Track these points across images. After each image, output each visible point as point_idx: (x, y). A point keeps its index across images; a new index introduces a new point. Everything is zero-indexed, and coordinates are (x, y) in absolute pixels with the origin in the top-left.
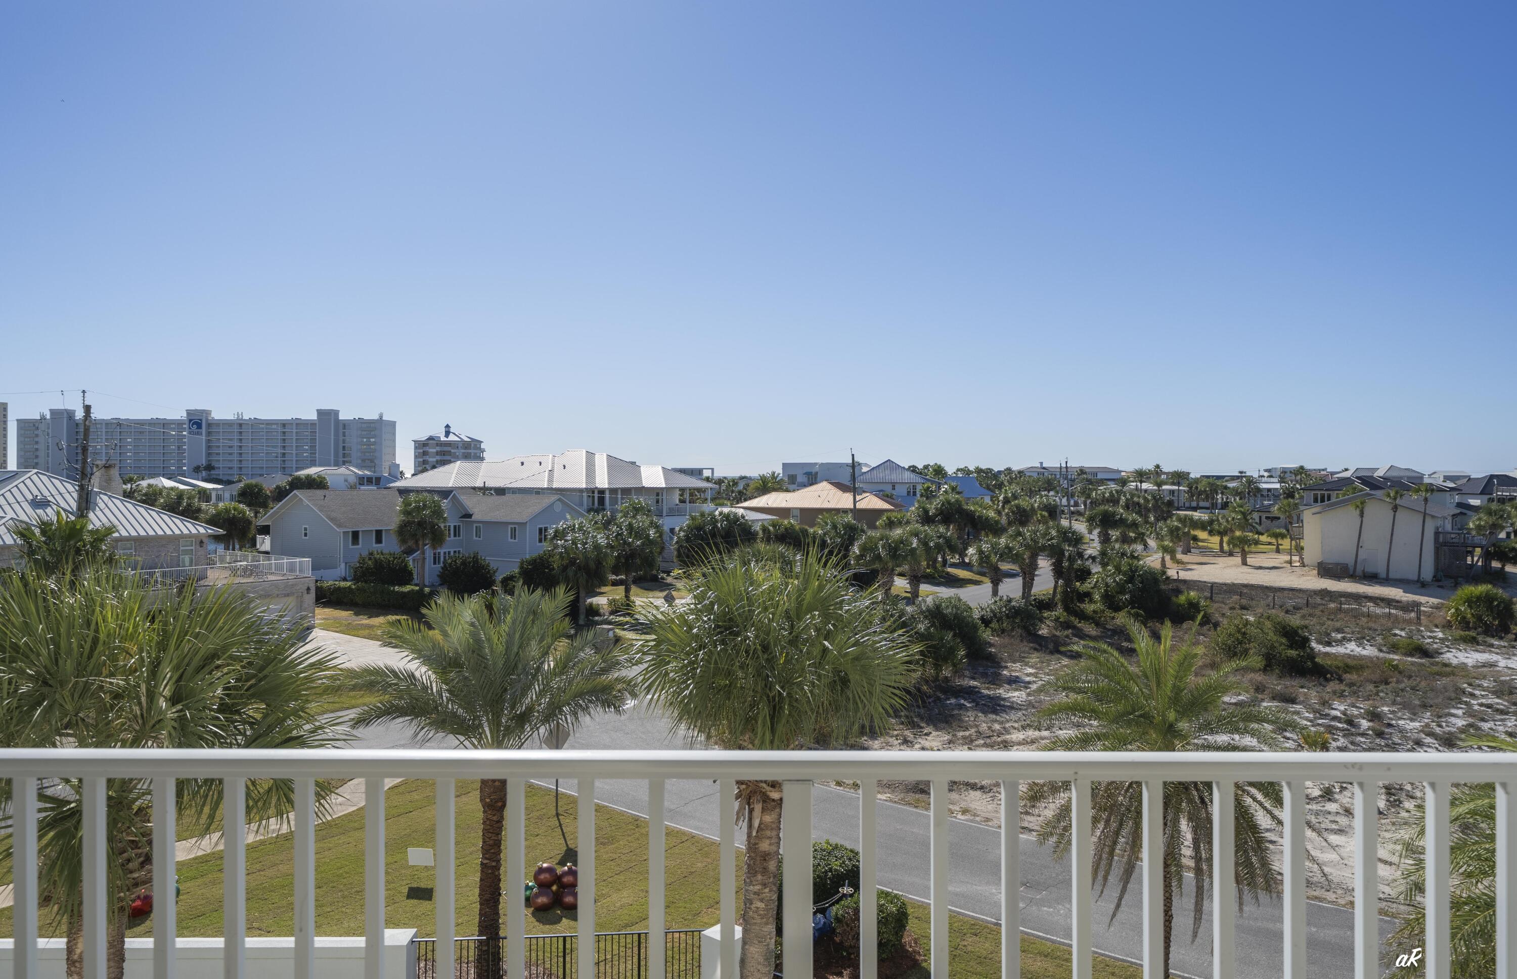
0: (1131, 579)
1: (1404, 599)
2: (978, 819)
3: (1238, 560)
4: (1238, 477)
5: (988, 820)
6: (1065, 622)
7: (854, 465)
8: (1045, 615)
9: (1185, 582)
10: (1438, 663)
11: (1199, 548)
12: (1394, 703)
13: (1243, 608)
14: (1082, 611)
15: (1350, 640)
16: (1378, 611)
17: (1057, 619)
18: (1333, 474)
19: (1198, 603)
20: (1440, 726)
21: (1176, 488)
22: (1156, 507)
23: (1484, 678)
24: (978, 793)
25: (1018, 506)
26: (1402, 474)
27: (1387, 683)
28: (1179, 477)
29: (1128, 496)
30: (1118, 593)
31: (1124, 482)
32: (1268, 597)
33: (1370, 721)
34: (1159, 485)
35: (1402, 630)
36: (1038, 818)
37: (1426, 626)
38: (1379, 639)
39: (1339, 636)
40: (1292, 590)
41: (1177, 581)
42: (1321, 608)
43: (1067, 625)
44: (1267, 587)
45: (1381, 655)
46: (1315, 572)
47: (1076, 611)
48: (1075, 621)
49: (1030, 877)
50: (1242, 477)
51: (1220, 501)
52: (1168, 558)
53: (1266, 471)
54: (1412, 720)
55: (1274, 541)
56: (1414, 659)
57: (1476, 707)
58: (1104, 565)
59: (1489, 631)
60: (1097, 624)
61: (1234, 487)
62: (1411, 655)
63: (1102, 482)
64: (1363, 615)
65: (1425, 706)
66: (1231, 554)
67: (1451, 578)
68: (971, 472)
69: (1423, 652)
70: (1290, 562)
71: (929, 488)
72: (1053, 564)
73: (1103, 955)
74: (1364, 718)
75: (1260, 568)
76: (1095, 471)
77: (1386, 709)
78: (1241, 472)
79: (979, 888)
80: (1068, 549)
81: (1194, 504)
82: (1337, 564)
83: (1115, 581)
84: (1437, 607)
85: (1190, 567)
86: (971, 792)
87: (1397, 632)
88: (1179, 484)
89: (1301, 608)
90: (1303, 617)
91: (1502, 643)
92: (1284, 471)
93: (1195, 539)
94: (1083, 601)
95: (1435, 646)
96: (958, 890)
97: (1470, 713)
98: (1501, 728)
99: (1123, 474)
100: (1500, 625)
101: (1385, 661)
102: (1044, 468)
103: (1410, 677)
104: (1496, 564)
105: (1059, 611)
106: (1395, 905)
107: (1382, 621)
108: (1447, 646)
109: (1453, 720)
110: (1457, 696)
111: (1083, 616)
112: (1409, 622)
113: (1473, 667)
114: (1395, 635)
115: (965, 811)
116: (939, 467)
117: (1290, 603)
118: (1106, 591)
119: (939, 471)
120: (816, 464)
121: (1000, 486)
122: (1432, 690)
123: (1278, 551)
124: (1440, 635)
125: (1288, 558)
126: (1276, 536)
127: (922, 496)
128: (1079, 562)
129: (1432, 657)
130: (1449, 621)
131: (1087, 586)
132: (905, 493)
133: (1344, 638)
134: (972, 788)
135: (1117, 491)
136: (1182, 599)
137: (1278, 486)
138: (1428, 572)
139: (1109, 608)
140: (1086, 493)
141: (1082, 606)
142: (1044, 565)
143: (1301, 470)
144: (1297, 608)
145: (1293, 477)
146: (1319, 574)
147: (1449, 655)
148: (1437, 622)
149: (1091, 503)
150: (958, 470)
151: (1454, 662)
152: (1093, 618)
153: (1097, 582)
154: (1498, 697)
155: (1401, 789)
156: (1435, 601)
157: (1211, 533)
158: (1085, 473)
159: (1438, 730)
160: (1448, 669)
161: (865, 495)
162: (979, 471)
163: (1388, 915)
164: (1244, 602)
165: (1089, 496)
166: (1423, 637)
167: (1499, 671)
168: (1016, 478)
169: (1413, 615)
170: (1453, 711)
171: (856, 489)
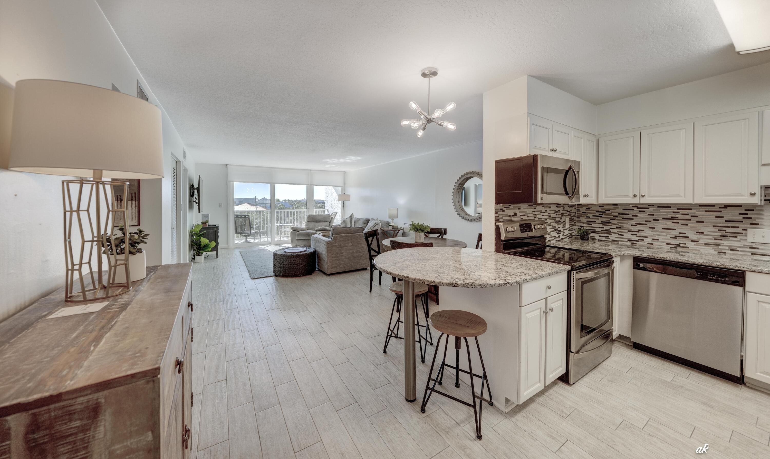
29: (320, 206)
116: (278, 199)
120: (242, 198)
150: (283, 200)
171: (256, 205)
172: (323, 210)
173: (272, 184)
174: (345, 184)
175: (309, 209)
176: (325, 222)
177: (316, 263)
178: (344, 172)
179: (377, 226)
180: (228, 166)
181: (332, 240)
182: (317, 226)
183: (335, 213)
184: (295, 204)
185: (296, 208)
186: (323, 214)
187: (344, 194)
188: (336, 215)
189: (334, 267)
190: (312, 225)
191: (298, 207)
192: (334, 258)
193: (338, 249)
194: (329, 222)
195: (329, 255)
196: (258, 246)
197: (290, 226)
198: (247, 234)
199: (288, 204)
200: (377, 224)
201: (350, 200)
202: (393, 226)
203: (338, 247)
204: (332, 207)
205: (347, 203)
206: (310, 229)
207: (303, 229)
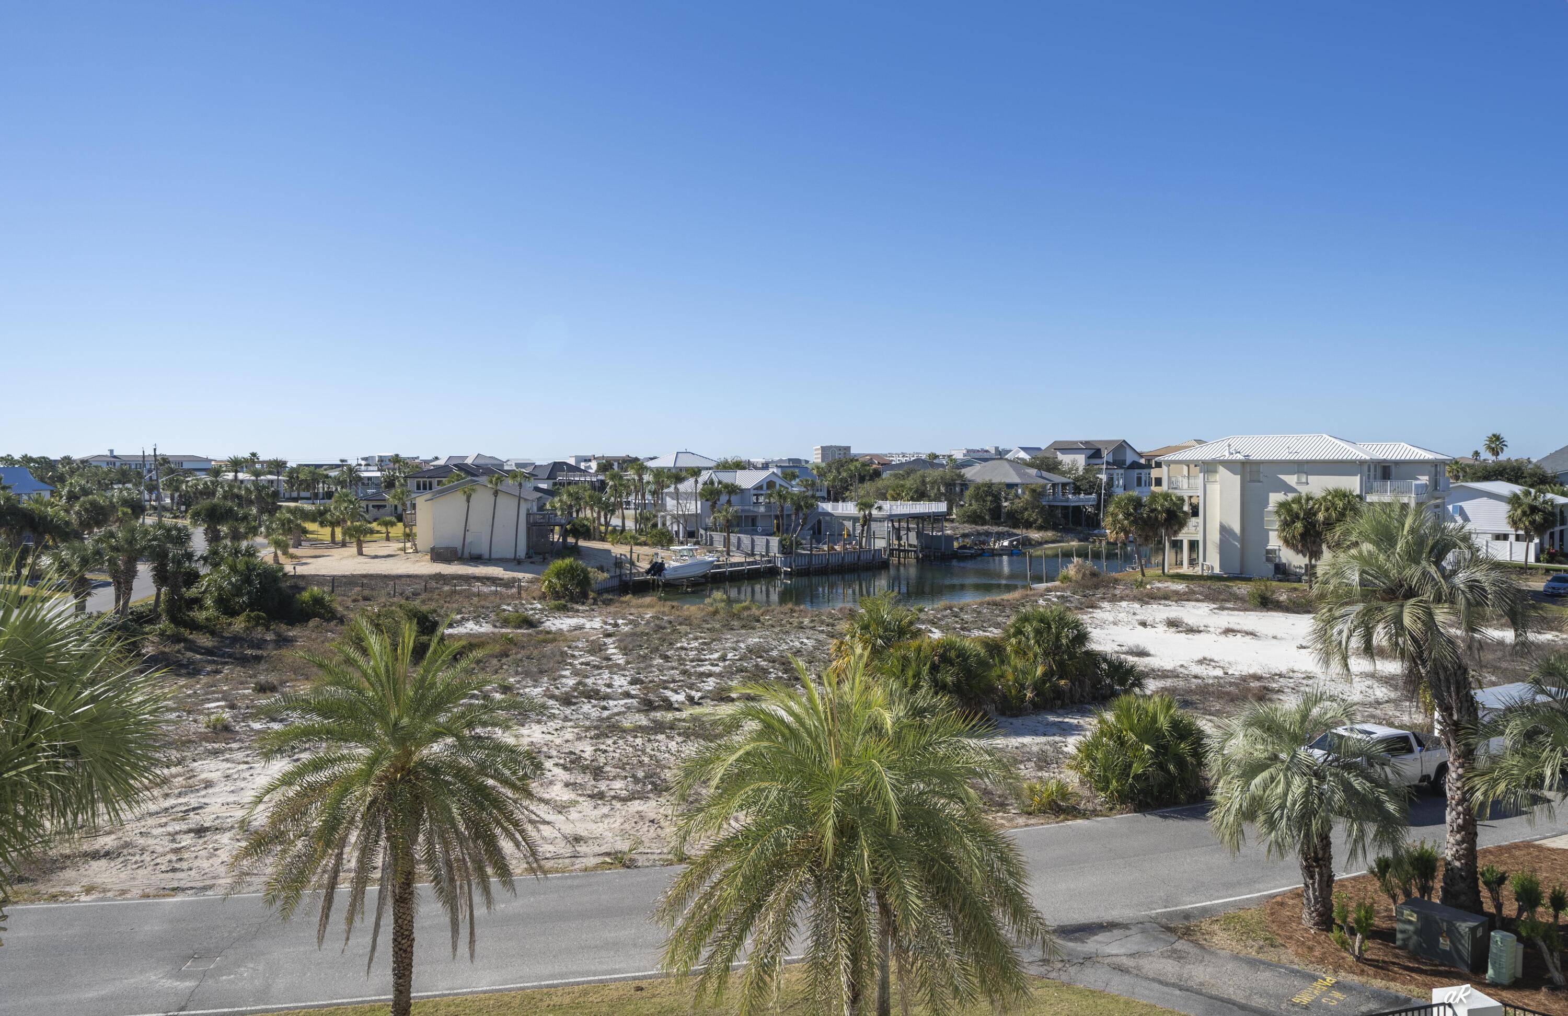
0: (247, 580)
1: (506, 576)
2: (110, 894)
3: (354, 550)
4: (337, 466)
5: (123, 892)
6: (173, 635)
8: (147, 629)
9: (302, 577)
10: (541, 631)
11: (309, 540)
12: (517, 673)
13: (366, 599)
14: (193, 620)
15: (468, 620)
16: (485, 589)
17: (162, 634)
18: (427, 462)
19: (323, 599)
20: (558, 688)
21: (276, 477)
22: (260, 498)
23: (578, 640)
24: (103, 862)
25: (93, 504)
26: (487, 462)
27: (507, 656)
28: (277, 466)
30: (233, 596)
31: (217, 472)
32: (388, 585)
33: (502, 693)
34: (257, 474)
35: (509, 605)
36: (189, 872)
37: (527, 600)
38: (493, 616)
39: (459, 617)
40: (409, 576)
41: (294, 576)
42: (437, 591)
43: (176, 639)
44: (385, 576)
45: (497, 630)
46: (429, 557)
47: (185, 621)
48: (186, 633)
49: (196, 946)
50: (343, 466)
51: (321, 490)
52: (279, 552)
53: (363, 459)
54: (535, 687)
55: (383, 529)
56: (522, 631)
57: (579, 667)
58: (216, 565)
59: (574, 599)
60: (213, 633)
61: (335, 477)
62: (520, 627)
63: (190, 472)
64: (474, 595)
65: (541, 672)
66: (344, 544)
67: (540, 554)
69: (529, 623)
70: (404, 549)
72: (154, 569)
73: (304, 1008)
74: (497, 692)
75: (376, 557)
76: (180, 460)
77: (512, 680)
78: (342, 461)
79: (132, 981)
80: (173, 551)
81: (295, 494)
82: (447, 548)
83: (230, 583)
84: (531, 582)
85: (304, 561)
86: (92, 863)
87: (505, 607)
88: (278, 474)
89: (419, 594)
90: (423, 602)
91: (584, 608)
92: (381, 459)
93: (305, 531)
94: (192, 609)
95: (537, 616)
96: (103, 992)
97: (576, 673)
98: (600, 682)
99: (213, 463)
100: (581, 592)
101: (502, 635)
102: (115, 457)
103: (523, 647)
104: (571, 540)
105: (164, 624)
106: (560, 861)
107: (492, 598)
108: (546, 616)
109: (564, 680)
110: (563, 659)
111: (194, 626)
112: (512, 597)
113: (568, 631)
114: (505, 610)
115: (89, 890)
117: (409, 590)
118: (219, 594)
121: (62, 479)
122: (544, 657)
123: (388, 539)
124: (539, 606)
125: (401, 545)
126: (387, 524)
128: (187, 564)
129: (536, 627)
130: (544, 593)
131: (193, 592)
133: (463, 618)
134: (93, 858)
136: (306, 595)
137: (378, 474)
138: (522, 552)
139: (224, 614)
140: (173, 485)
141: (191, 614)
142: (144, 570)
143: (396, 459)
144: (416, 594)
145: (392, 465)
146: (432, 559)
147: (548, 624)
148: (534, 595)
149: (180, 496)
151: (553, 629)
152: (206, 627)
153: (208, 585)
154: (592, 655)
155: (540, 752)
156: (529, 576)
157: (322, 524)
158: (169, 462)
159: (557, 692)
160: (550, 636)
162: (27, 460)
163: (557, 872)
164: (367, 592)
165: (177, 489)
166: (526, 609)
167: (587, 633)
168: (79, 468)
169: (514, 590)
170: (564, 673)
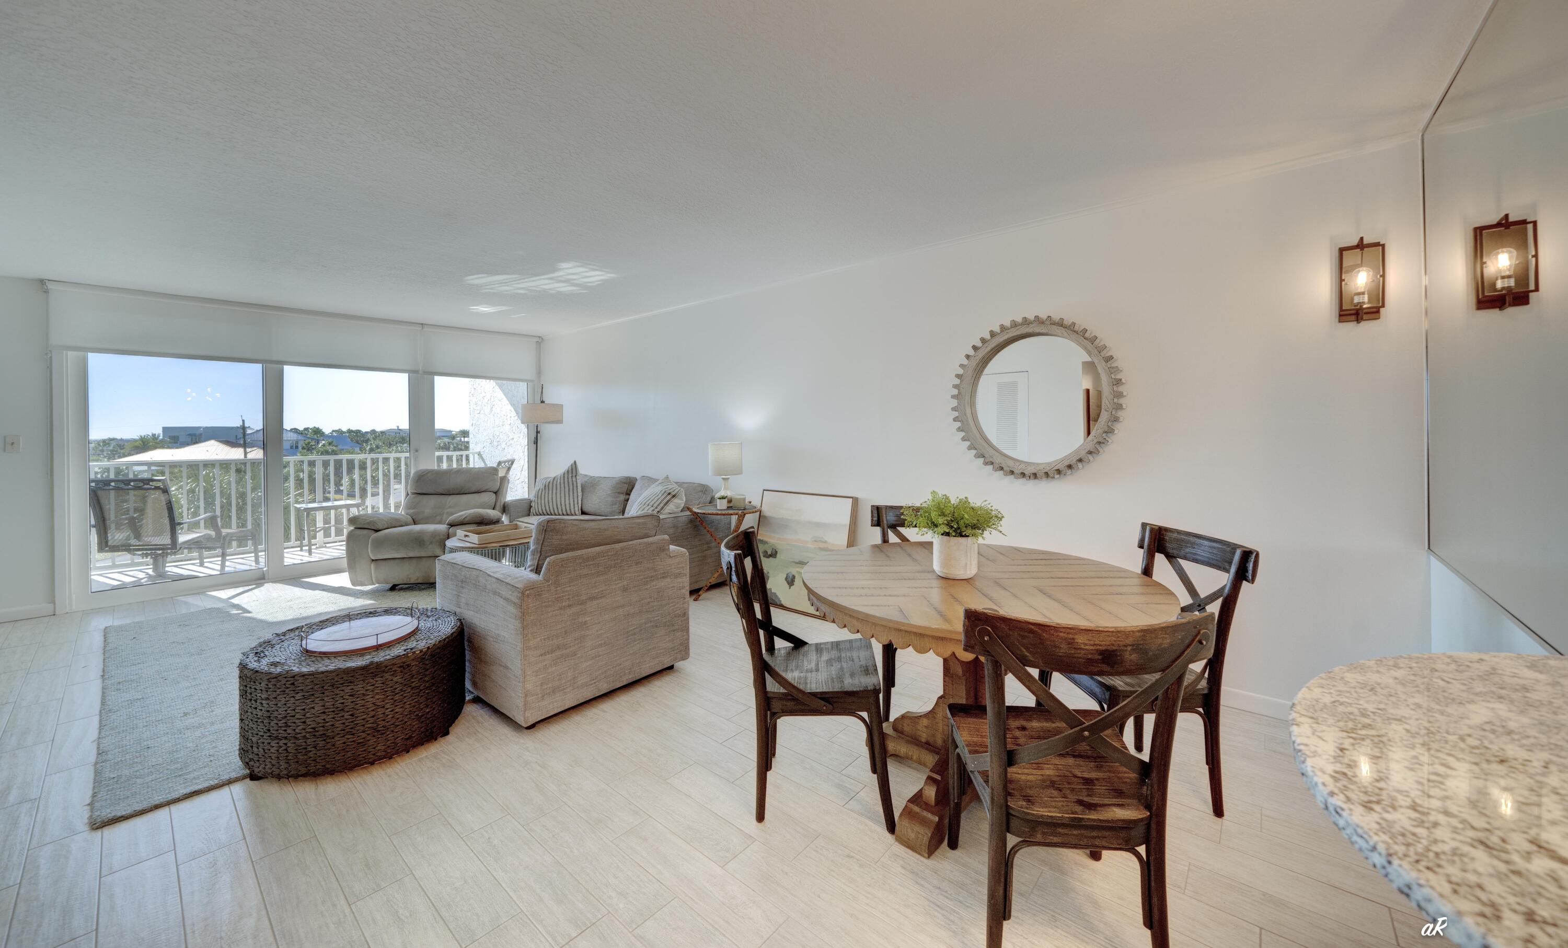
7: (244, 428)
29: (455, 445)
68: (344, 432)
71: (309, 443)
116: (318, 429)
119: (317, 431)
120: (199, 428)
127: (303, 448)
132: (289, 447)
135: (449, 443)
150: (333, 431)
161: (255, 448)
171: (245, 445)
172: (464, 453)
173: (268, 365)
174: (539, 372)
175: (417, 451)
176: (478, 492)
177: (467, 675)
178: (537, 339)
179: (676, 501)
180: (50, 286)
181: (541, 577)
182: (450, 507)
183: (508, 461)
184: (368, 439)
185: (371, 450)
186: (464, 465)
187: (542, 402)
188: (509, 469)
189: (554, 691)
190: (430, 503)
191: (378, 447)
192: (552, 652)
193: (569, 612)
194: (495, 493)
195: (532, 643)
196: (203, 593)
197: (348, 510)
198: (163, 548)
199: (349, 440)
200: (674, 496)
201: (560, 421)
202: (730, 501)
203: (569, 606)
204: (496, 444)
205: (548, 430)
206: (427, 520)
207: (397, 520)
